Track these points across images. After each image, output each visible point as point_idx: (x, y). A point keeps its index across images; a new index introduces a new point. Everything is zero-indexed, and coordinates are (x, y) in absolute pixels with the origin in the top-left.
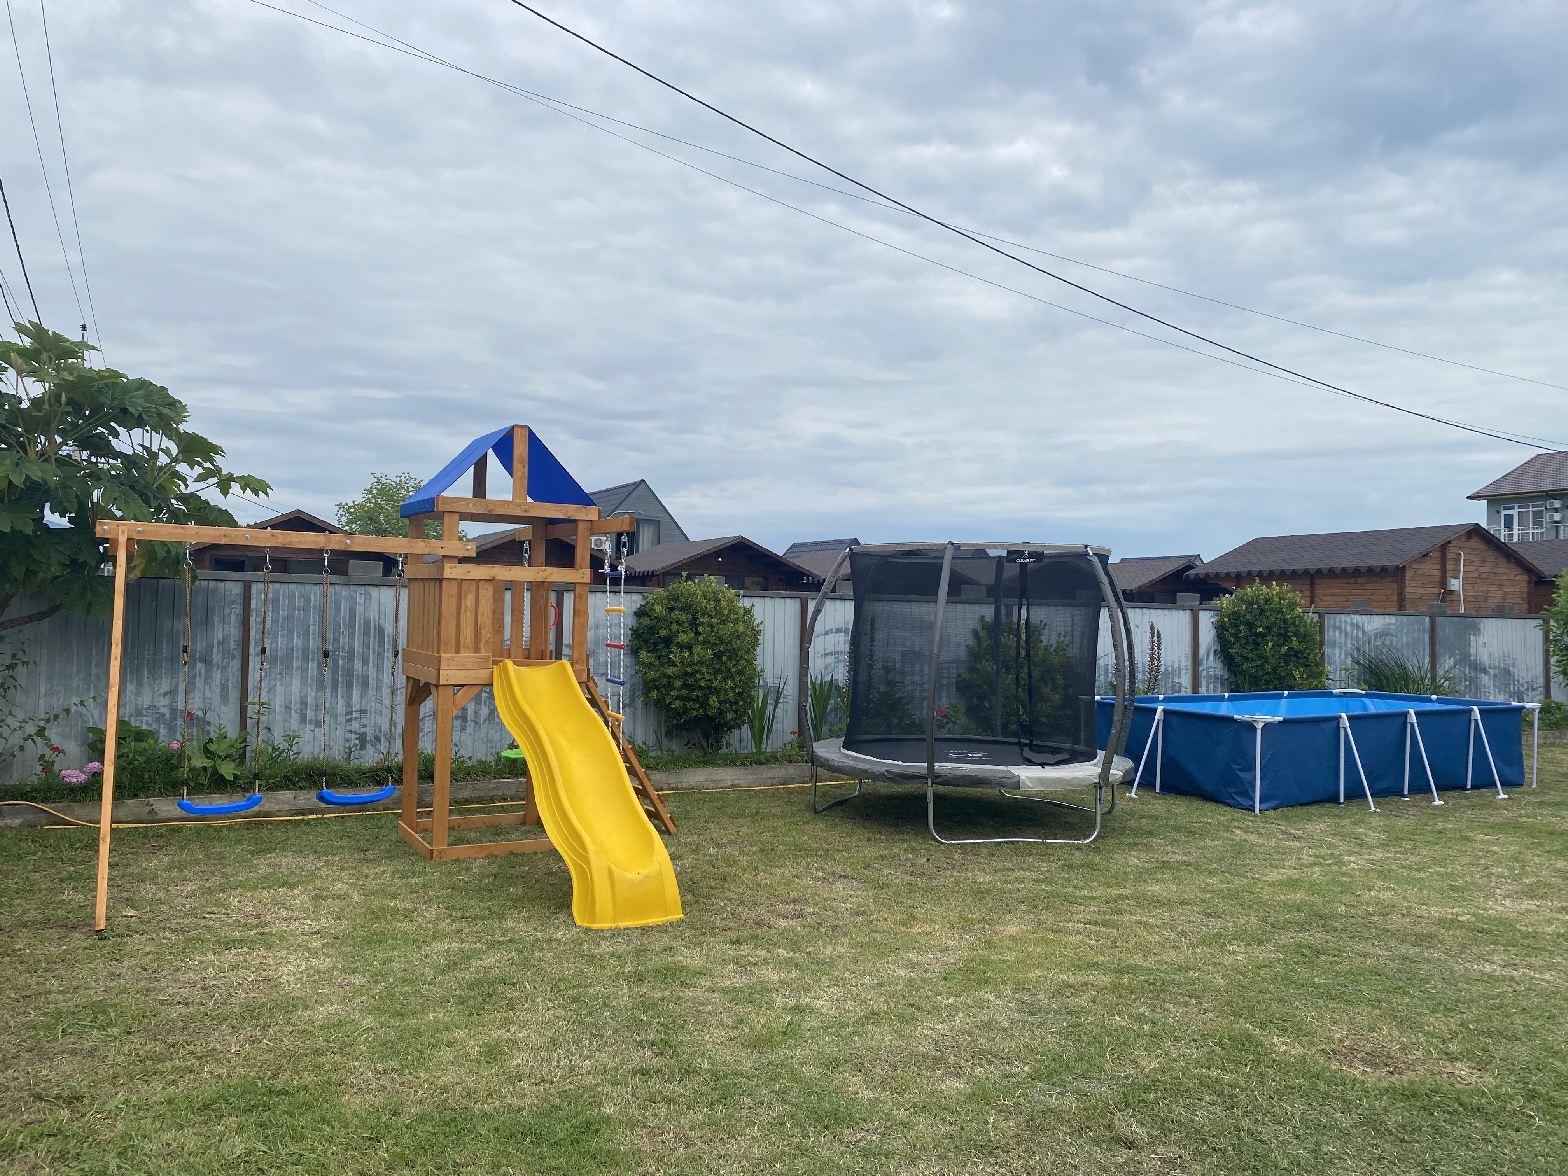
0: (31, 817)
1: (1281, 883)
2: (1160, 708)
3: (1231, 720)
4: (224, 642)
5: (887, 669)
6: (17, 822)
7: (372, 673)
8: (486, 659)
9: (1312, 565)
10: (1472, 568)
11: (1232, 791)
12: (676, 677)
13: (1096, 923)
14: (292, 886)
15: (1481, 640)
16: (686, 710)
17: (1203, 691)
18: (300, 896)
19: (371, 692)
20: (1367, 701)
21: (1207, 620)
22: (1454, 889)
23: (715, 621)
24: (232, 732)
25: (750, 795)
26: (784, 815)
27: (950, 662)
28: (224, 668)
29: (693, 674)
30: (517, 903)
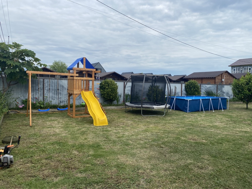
0: (15, 112)
1: (188, 121)
2: (175, 98)
3: (185, 100)
4: (41, 87)
5: (136, 92)
6: (13, 113)
7: (62, 92)
8: (80, 90)
9: (202, 77)
10: (226, 77)
11: (184, 109)
12: (106, 93)
13: (163, 125)
14: (55, 121)
15: (224, 88)
16: (107, 98)
17: (183, 96)
18: (56, 122)
19: (62, 95)
20: (206, 97)
21: (183, 85)
22: (211, 122)
23: (111, 85)
24: (42, 100)
25: (116, 110)
26: (121, 113)
27: (145, 91)
28: (41, 91)
29: (108, 93)
30: (86, 123)
